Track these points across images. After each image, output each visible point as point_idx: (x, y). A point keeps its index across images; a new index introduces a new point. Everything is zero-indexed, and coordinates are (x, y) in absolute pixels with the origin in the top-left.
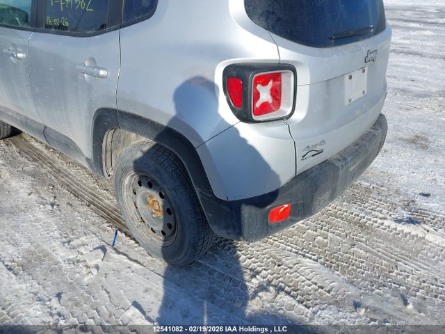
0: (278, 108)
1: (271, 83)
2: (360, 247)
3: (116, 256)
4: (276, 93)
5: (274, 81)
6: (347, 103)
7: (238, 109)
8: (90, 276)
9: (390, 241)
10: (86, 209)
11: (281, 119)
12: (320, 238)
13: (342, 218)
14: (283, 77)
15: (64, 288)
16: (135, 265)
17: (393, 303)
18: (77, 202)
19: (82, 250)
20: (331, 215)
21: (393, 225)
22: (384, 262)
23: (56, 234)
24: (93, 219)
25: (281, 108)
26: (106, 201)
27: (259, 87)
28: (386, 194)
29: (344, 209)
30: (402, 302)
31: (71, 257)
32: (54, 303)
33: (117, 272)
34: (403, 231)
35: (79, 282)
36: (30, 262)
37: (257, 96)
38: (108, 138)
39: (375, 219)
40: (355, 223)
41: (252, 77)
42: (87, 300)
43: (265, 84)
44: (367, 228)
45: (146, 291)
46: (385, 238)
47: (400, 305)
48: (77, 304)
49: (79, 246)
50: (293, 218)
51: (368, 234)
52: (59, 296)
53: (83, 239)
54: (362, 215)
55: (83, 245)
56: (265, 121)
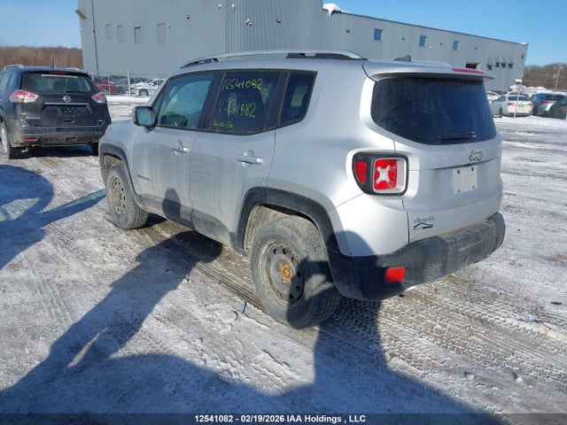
0: (394, 186)
1: (388, 167)
2: (479, 337)
3: (247, 319)
4: (393, 175)
5: (391, 165)
6: (456, 192)
7: (363, 183)
8: (226, 330)
9: (511, 335)
10: (217, 285)
11: (396, 194)
12: (439, 326)
13: (463, 314)
14: (399, 164)
15: (204, 335)
16: (264, 326)
17: (503, 377)
18: (209, 280)
19: (216, 312)
20: (452, 310)
21: (516, 323)
22: (501, 350)
23: (194, 300)
24: (224, 293)
25: (397, 186)
26: (235, 282)
27: (379, 169)
28: (514, 299)
29: (466, 307)
30: (512, 377)
31: (207, 316)
32: (198, 343)
33: (248, 330)
34: (524, 329)
35: (216, 333)
36: (173, 316)
37: (377, 175)
38: (254, 213)
39: (498, 317)
40: (476, 319)
41: (374, 161)
42: (224, 345)
43: (384, 167)
44: (488, 323)
45: (274, 344)
46: (506, 332)
47: (511, 378)
48: (216, 346)
49: (214, 310)
50: (407, 281)
51: (488, 327)
52: (202, 339)
53: (217, 305)
54: (485, 312)
55: (217, 309)
56: (383, 194)
